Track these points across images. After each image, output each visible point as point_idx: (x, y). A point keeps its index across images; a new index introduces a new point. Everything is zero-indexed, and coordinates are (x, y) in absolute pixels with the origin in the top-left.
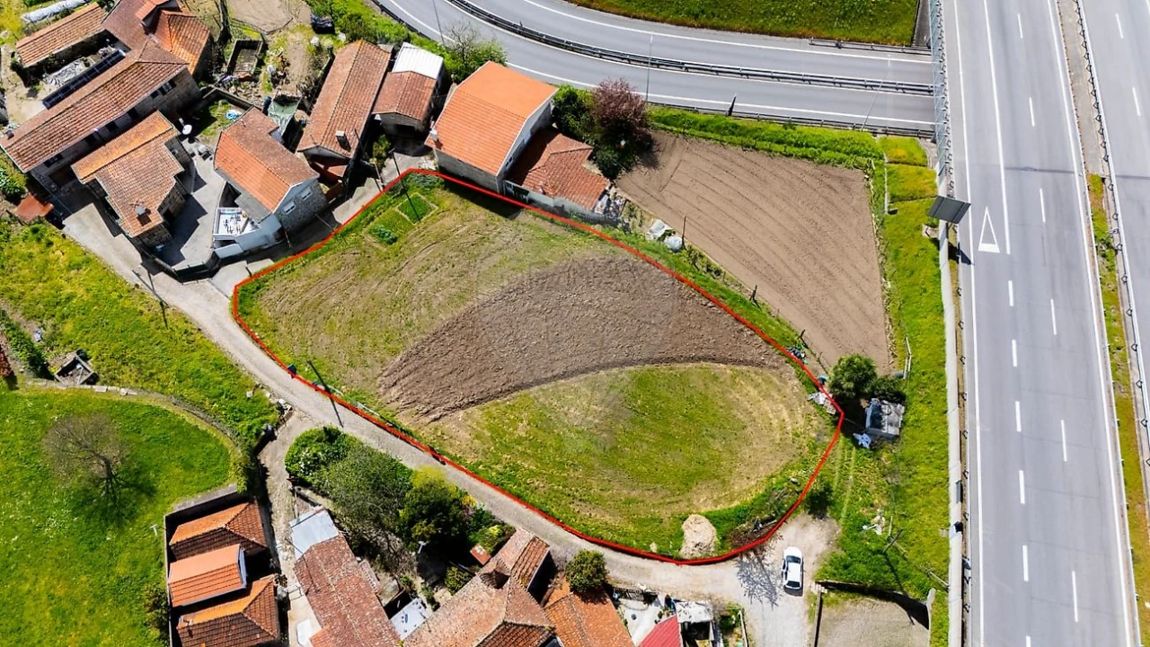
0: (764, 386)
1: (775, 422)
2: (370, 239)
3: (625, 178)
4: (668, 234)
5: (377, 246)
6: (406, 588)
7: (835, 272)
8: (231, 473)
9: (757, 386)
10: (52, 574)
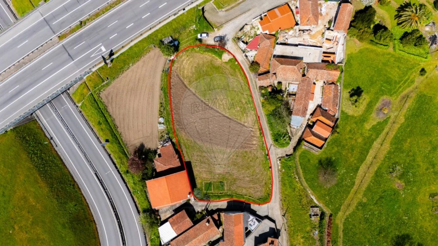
0: (182, 70)
1: (189, 62)
2: (226, 188)
3: (153, 147)
4: (160, 123)
5: (226, 184)
6: (288, 96)
7: (137, 79)
8: (302, 150)
9: (183, 72)
10: (349, 160)
